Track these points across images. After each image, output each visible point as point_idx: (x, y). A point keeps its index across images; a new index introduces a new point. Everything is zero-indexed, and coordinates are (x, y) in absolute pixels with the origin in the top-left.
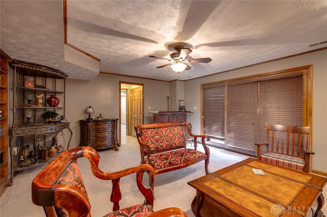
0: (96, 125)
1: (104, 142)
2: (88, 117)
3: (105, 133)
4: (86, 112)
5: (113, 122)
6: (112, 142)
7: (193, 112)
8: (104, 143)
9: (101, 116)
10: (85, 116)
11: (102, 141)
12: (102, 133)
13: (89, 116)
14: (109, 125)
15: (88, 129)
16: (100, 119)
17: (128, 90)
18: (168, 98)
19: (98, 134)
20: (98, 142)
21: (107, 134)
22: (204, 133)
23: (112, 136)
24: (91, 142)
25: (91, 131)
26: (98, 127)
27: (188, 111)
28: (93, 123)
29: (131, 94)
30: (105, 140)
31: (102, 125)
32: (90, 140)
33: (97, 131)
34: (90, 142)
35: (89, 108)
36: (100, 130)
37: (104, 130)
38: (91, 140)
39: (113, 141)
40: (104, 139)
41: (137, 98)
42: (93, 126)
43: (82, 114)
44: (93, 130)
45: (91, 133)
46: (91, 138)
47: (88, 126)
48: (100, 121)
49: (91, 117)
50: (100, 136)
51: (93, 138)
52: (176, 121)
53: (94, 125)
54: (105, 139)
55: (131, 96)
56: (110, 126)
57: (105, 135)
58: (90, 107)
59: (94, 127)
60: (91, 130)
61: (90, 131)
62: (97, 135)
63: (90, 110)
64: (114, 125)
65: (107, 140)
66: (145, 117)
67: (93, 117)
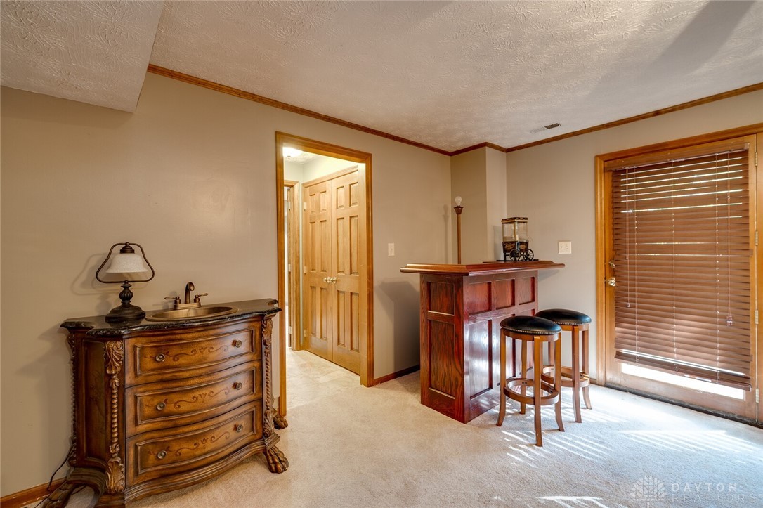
0: (160, 350)
1: (209, 437)
2: (119, 303)
3: (216, 390)
4: (101, 275)
5: (258, 325)
6: (253, 429)
7: (563, 265)
8: (210, 446)
9: (192, 294)
10: (104, 297)
11: (196, 437)
12: (197, 394)
13: (121, 296)
14: (235, 344)
15: (110, 376)
16: (185, 312)
17: (296, 187)
18: (458, 210)
19: (175, 398)
20: (175, 446)
21: (223, 392)
22: (616, 347)
23: (253, 397)
24: (131, 453)
25: (132, 386)
26: (170, 362)
27: (541, 259)
28: (143, 340)
29: (305, 200)
30: (217, 427)
31: (195, 347)
32: (122, 442)
33: (169, 383)
34: (123, 454)
35: (123, 251)
36: (186, 374)
37: (207, 374)
38: (130, 445)
39: (258, 416)
40: (207, 424)
41: (333, 214)
42: (143, 356)
43: (84, 285)
44: (140, 380)
45: (129, 401)
46: (130, 430)
47: (108, 363)
48: (186, 326)
49: (133, 302)
50: (184, 407)
51: (143, 427)
52: (509, 302)
53: (149, 353)
54: (213, 422)
55: (305, 208)
56: (244, 347)
57: (214, 401)
58: (127, 249)
59: (149, 364)
60: (129, 379)
61: (121, 388)
62: (171, 408)
63: (130, 265)
64: (261, 336)
65: (225, 422)
66: (376, 284)
67: (148, 300)
